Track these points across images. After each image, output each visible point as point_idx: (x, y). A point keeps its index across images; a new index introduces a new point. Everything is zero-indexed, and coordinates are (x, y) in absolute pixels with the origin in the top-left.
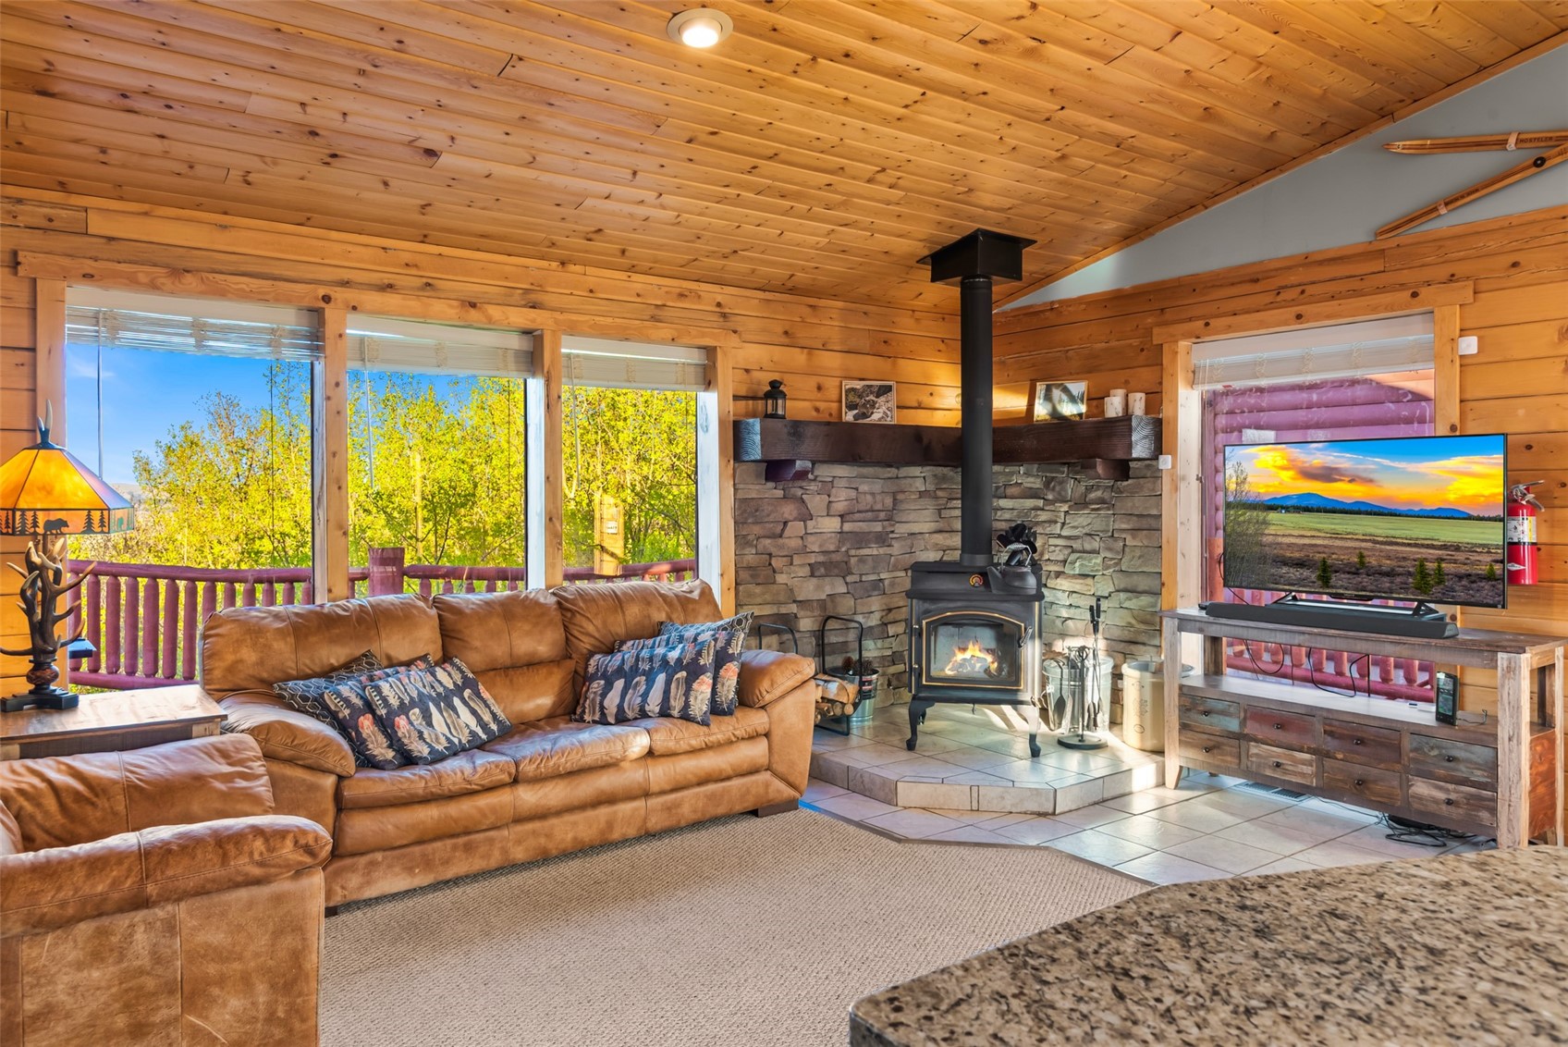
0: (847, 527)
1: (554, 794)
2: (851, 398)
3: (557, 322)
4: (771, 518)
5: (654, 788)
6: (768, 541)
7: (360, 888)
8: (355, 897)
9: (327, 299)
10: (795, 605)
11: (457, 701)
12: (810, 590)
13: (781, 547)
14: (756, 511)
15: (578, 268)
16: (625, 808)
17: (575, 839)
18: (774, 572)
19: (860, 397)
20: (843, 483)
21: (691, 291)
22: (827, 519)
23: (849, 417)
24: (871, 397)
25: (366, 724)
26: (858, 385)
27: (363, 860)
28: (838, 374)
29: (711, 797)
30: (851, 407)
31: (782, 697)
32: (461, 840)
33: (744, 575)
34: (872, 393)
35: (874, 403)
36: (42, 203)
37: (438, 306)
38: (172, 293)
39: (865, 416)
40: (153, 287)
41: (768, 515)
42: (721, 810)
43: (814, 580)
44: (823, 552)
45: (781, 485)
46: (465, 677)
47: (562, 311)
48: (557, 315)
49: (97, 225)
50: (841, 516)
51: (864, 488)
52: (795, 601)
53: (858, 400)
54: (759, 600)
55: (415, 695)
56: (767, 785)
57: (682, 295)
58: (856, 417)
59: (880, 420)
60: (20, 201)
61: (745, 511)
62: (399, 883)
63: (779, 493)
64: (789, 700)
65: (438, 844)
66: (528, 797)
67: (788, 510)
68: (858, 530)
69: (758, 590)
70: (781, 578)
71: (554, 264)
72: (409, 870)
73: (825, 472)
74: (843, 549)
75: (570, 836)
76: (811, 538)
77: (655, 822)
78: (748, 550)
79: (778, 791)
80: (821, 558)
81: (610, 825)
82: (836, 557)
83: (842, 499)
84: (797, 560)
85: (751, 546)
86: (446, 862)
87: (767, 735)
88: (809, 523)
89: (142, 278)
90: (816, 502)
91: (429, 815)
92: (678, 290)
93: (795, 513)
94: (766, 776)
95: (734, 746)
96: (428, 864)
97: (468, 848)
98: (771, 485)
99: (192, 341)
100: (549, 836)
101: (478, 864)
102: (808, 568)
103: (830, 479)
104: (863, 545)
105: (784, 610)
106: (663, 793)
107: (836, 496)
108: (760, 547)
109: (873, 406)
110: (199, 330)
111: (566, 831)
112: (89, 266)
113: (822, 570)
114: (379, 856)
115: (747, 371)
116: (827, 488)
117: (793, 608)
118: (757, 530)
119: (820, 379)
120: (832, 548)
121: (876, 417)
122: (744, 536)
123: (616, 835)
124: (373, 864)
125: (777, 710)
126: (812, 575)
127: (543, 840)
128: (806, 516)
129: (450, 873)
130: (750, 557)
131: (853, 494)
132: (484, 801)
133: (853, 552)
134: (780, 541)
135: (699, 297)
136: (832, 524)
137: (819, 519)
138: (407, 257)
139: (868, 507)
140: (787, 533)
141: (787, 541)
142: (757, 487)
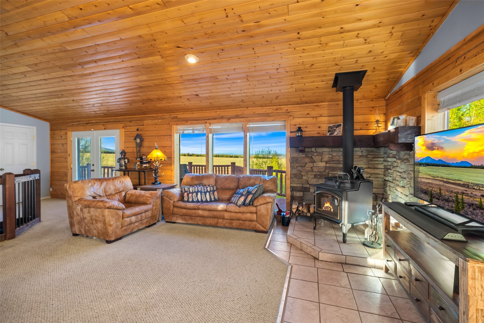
0: (327, 165)
1: (206, 213)
2: (329, 129)
3: (246, 120)
4: (301, 162)
5: (226, 218)
6: (300, 168)
7: (176, 220)
8: (175, 221)
9: (206, 122)
10: (309, 185)
11: (208, 194)
12: (314, 181)
13: (305, 170)
14: (297, 160)
15: (251, 108)
16: (221, 221)
17: (210, 223)
18: (302, 176)
19: (332, 128)
20: (327, 153)
21: (279, 108)
22: (321, 163)
23: (328, 134)
24: (335, 128)
25: (186, 194)
26: (331, 125)
27: (176, 216)
28: (327, 123)
29: (240, 224)
30: (329, 132)
31: (261, 205)
32: (191, 217)
33: (293, 176)
34: (335, 127)
35: (335, 130)
36: (173, 115)
37: (224, 120)
38: (187, 125)
39: (332, 134)
40: (184, 124)
41: (300, 161)
42: (243, 227)
43: (316, 179)
44: (319, 172)
45: (304, 153)
46: (213, 189)
47: (247, 118)
48: (246, 119)
49: (179, 116)
50: (326, 162)
51: (335, 154)
52: (308, 184)
53: (331, 129)
54: (296, 182)
55: (196, 190)
56: (255, 225)
57: (277, 110)
58: (330, 134)
59: (336, 134)
60: (171, 115)
61: (293, 160)
62: (181, 221)
63: (304, 156)
64: (262, 206)
65: (187, 217)
66: (200, 212)
67: (307, 160)
68: (332, 166)
69: (296, 180)
70: (304, 178)
71: (245, 108)
72: (182, 220)
73: (320, 150)
74: (327, 171)
75: (209, 222)
76: (315, 168)
77: (227, 225)
78: (294, 170)
79: (259, 227)
80: (318, 173)
81: (217, 223)
82: (323, 173)
83: (326, 158)
84: (309, 173)
85: (295, 169)
86: (188, 220)
87: (256, 213)
88: (314, 164)
89: (183, 123)
90: (316, 158)
91: (184, 211)
92: (275, 109)
93: (309, 161)
94: (256, 223)
95: (246, 214)
96: (185, 220)
97: (191, 219)
98: (301, 153)
99: (192, 132)
100: (205, 221)
101: (193, 222)
102: (313, 176)
103: (322, 152)
104: (335, 170)
105: (304, 186)
106: (228, 219)
107: (324, 157)
108: (298, 169)
109: (335, 131)
110: (193, 130)
111: (209, 221)
112: (177, 123)
113: (319, 177)
114: (178, 216)
115: (295, 125)
116: (321, 154)
117: (308, 186)
118: (297, 165)
119: (320, 125)
120: (322, 171)
121: (335, 134)
122: (293, 166)
123: (219, 225)
124: (177, 217)
125: (259, 208)
126: (315, 178)
127: (204, 222)
128: (313, 162)
129: (189, 222)
130: (295, 171)
131: (331, 156)
132: (193, 211)
133: (330, 172)
134: (304, 168)
135: (281, 109)
136: (323, 164)
137: (318, 163)
138: (219, 112)
139: (337, 160)
140: (306, 166)
141: (306, 168)
142: (296, 154)
